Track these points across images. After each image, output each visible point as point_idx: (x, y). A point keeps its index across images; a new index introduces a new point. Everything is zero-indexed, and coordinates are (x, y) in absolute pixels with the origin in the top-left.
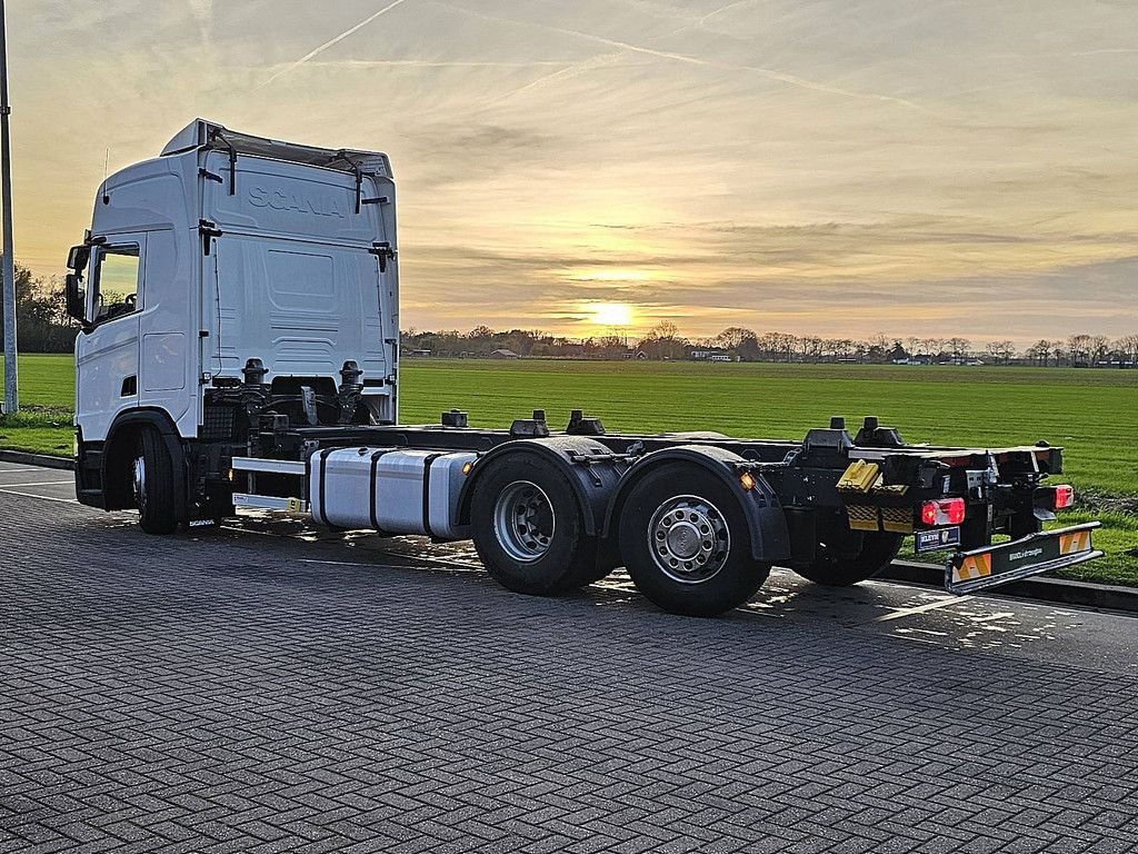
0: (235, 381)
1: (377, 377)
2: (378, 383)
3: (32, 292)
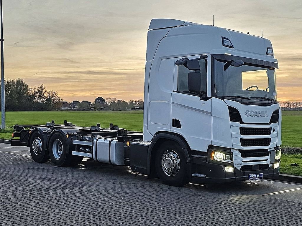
3: (29, 92)
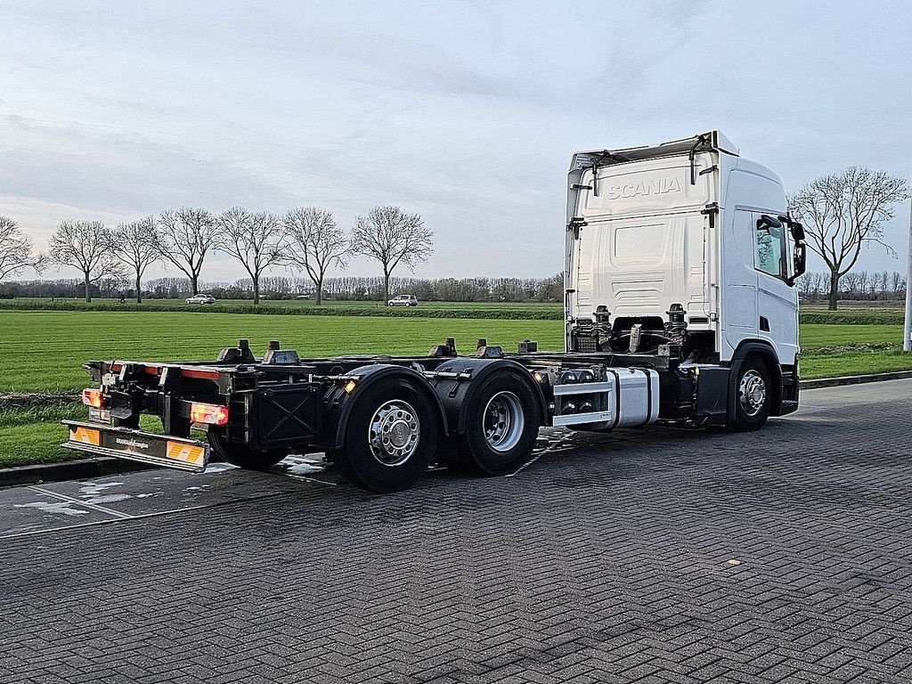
0: (590, 322)
1: (703, 316)
2: (704, 320)
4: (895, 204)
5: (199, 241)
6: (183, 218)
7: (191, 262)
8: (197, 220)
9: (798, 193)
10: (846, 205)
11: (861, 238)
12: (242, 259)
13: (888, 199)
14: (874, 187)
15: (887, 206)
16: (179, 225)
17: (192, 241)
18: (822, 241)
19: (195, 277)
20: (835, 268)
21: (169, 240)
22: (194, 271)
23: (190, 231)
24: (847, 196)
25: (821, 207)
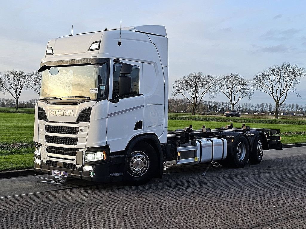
4: (300, 77)
5: (19, 84)
6: (13, 74)
7: (16, 92)
8: (19, 75)
9: (263, 72)
10: (282, 77)
11: (287, 90)
12: (38, 92)
13: (298, 75)
14: (292, 71)
15: (297, 78)
16: (12, 77)
17: (16, 84)
18: (272, 91)
19: (18, 98)
20: (277, 102)
21: (7, 83)
22: (17, 96)
23: (16, 80)
24: (282, 74)
25: (272, 78)
